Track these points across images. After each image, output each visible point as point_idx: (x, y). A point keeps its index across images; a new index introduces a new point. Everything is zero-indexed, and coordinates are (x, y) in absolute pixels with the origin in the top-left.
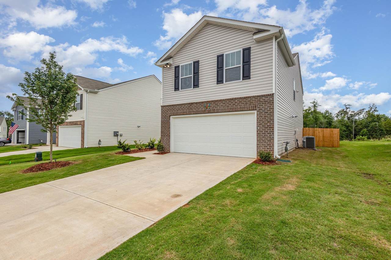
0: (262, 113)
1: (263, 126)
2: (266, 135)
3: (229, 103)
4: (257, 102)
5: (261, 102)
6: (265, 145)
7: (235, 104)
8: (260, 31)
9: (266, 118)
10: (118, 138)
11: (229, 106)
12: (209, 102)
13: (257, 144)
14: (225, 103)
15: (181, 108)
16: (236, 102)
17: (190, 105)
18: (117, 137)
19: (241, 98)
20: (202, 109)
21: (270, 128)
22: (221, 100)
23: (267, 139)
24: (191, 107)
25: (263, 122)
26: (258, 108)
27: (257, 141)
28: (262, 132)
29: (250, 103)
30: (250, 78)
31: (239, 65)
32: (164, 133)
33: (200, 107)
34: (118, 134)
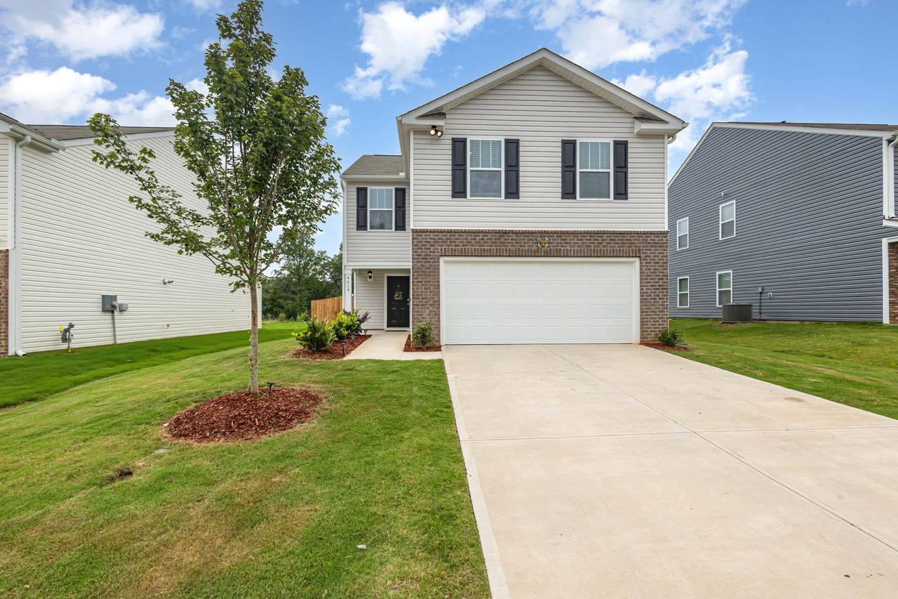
0: (650, 263)
1: (651, 286)
2: (657, 302)
3: (590, 240)
4: (642, 243)
5: (649, 243)
6: (655, 318)
7: (601, 243)
8: (645, 118)
9: (656, 273)
10: (113, 319)
11: (590, 246)
12: (548, 233)
13: (641, 319)
14: (581, 240)
15: (475, 239)
16: (603, 240)
17: (500, 236)
18: (111, 314)
19: (614, 233)
20: (530, 246)
21: (662, 289)
22: (574, 233)
23: (657, 308)
24: (502, 241)
25: (653, 279)
26: (644, 253)
27: (641, 312)
28: (651, 296)
29: (630, 243)
30: (627, 199)
31: (608, 170)
32: (423, 298)
33: (525, 243)
34: (114, 303)
